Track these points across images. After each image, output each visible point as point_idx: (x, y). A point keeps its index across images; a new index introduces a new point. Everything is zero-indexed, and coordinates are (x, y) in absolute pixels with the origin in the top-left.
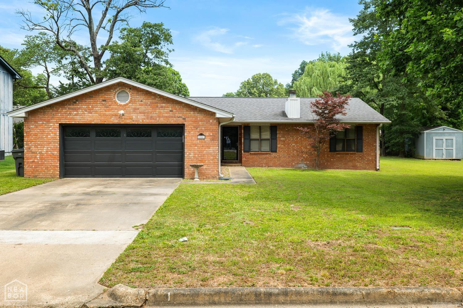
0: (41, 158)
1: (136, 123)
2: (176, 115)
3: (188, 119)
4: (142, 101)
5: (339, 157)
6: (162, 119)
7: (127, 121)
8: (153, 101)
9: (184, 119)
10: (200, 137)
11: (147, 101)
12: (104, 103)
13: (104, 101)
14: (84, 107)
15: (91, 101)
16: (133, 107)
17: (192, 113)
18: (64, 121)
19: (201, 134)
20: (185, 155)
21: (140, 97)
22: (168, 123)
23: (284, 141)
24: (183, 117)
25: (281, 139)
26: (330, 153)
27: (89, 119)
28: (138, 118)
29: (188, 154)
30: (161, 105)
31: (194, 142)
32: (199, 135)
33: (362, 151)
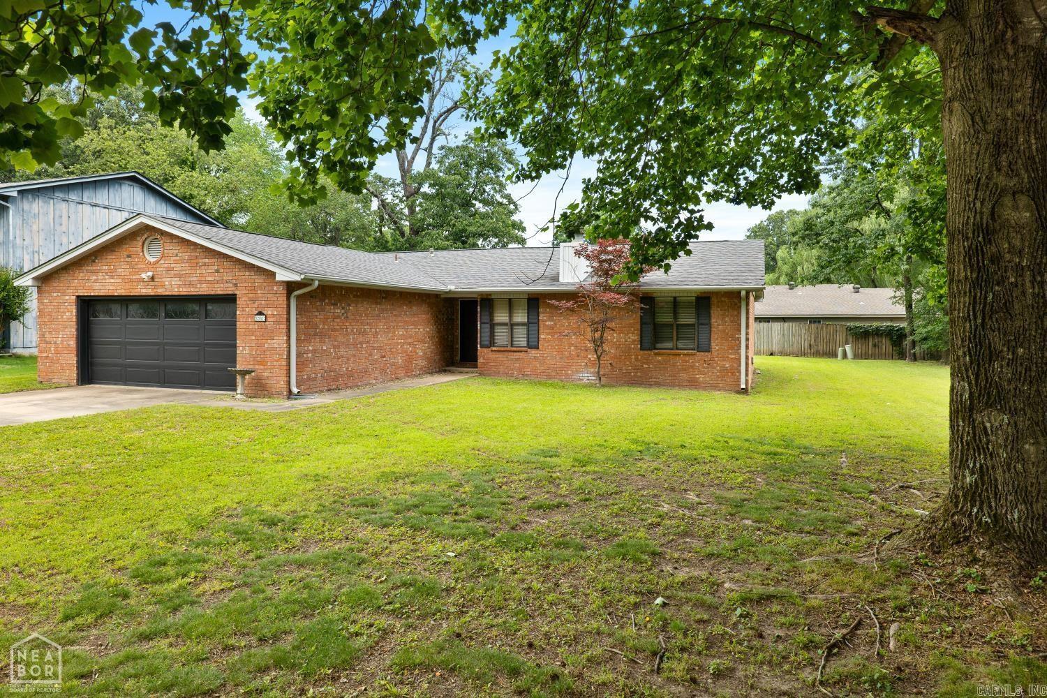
0: (57, 352)
1: (170, 294)
2: (225, 278)
3: (241, 285)
4: (177, 255)
5: (659, 362)
6: (204, 285)
7: (159, 291)
8: (192, 254)
9: (235, 285)
10: (258, 318)
11: (184, 254)
12: (128, 260)
13: (129, 256)
14: (104, 267)
15: (114, 257)
16: (166, 265)
17: (247, 273)
18: (82, 293)
19: (260, 313)
20: (238, 352)
21: (175, 249)
22: (213, 293)
23: (552, 328)
24: (234, 281)
25: (547, 323)
26: (642, 352)
27: (111, 288)
28: (172, 286)
29: (241, 348)
30: (204, 260)
31: (251, 327)
32: (257, 314)
33: (708, 350)
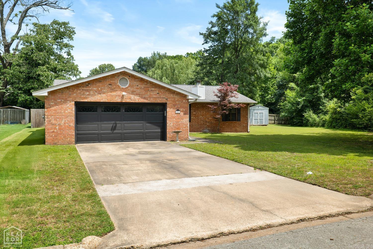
0: (60, 129)
1: (134, 102)
2: (161, 96)
3: (169, 99)
4: (138, 86)
5: (227, 125)
6: (152, 99)
7: (127, 100)
8: (146, 86)
9: (167, 99)
10: (177, 112)
11: (141, 86)
12: (110, 86)
13: (110, 85)
14: (94, 89)
15: (100, 84)
16: (132, 90)
17: (172, 95)
18: (78, 100)
19: (178, 110)
20: (168, 125)
21: (136, 83)
22: (156, 102)
23: (195, 114)
24: (166, 98)
25: (194, 113)
26: (222, 122)
27: (98, 98)
28: (136, 99)
29: (169, 124)
30: (151, 89)
31: (173, 115)
32: (177, 111)
33: (240, 121)
